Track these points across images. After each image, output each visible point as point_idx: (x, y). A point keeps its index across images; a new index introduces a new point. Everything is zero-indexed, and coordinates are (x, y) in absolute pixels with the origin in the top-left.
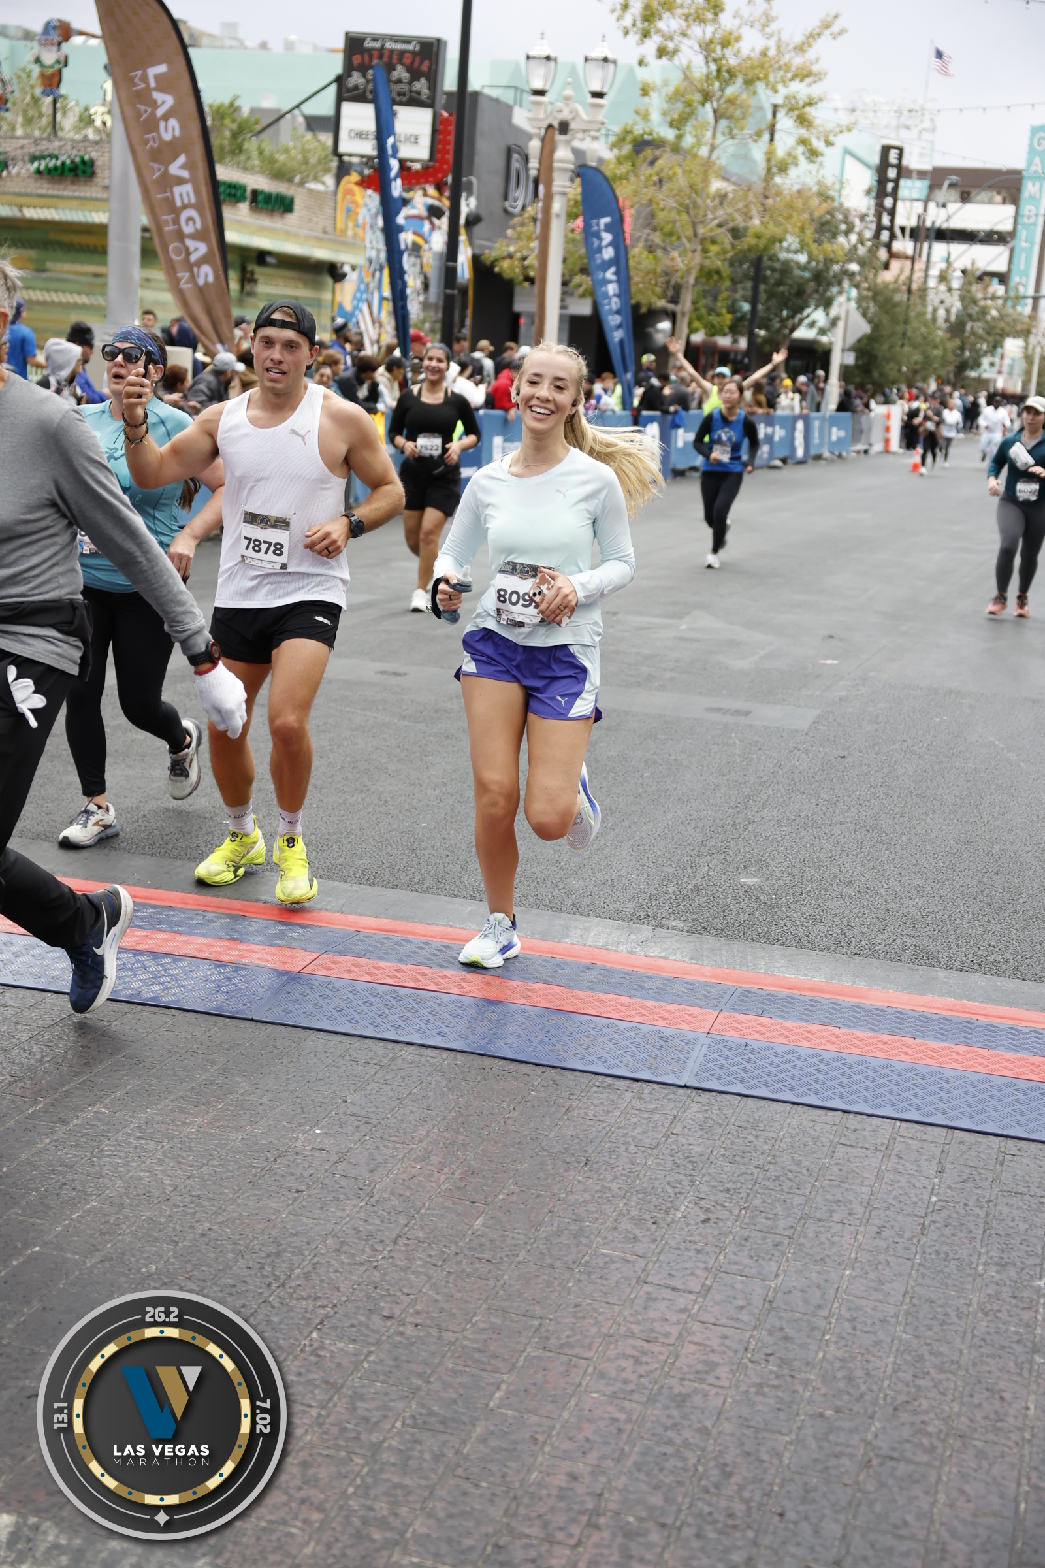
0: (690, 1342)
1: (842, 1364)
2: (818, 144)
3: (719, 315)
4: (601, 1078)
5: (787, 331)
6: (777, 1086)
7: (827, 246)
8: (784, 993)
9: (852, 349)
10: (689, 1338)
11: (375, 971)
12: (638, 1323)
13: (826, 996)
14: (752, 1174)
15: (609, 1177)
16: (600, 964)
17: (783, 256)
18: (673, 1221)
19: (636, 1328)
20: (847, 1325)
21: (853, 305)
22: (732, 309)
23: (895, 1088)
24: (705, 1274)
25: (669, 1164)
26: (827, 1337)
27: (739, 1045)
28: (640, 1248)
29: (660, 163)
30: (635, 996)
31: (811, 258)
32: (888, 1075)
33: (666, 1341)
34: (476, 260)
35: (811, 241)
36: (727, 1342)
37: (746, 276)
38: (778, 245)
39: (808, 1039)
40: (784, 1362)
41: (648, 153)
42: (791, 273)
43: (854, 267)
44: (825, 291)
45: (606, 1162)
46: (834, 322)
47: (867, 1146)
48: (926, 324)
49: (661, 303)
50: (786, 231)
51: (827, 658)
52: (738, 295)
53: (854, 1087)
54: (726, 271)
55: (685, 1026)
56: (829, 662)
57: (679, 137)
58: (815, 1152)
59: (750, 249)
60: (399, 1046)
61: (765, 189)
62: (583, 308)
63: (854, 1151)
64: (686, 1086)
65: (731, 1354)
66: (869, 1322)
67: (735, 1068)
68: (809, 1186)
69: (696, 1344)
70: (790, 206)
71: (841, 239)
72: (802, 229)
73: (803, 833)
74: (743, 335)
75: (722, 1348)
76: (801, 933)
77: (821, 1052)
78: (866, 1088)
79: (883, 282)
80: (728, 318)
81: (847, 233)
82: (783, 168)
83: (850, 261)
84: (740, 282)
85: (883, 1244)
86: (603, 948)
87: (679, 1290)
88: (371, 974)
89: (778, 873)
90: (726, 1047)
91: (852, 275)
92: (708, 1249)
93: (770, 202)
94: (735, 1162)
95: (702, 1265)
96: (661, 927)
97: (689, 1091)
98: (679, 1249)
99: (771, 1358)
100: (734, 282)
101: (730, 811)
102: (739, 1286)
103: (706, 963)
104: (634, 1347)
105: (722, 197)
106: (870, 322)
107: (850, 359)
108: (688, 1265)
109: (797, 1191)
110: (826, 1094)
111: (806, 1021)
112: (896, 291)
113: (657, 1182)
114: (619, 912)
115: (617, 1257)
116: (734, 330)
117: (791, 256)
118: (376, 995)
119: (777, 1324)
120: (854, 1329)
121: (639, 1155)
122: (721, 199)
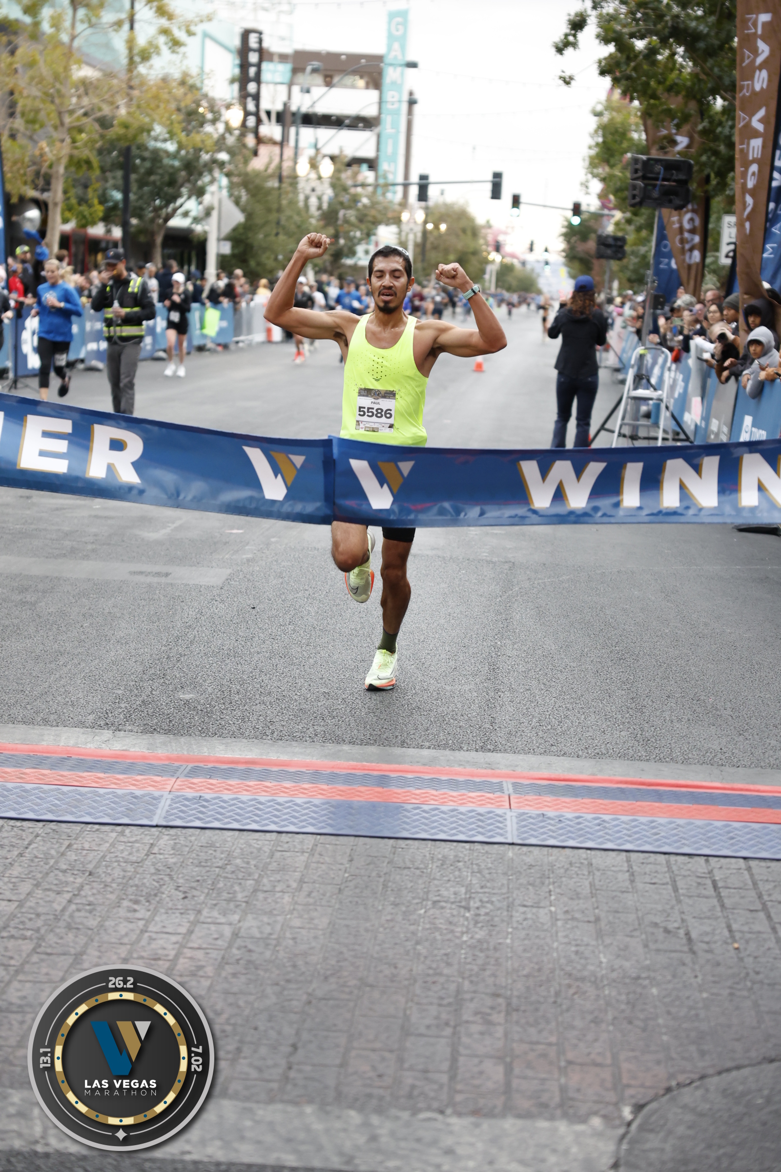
2: (180, 34)
3: (90, 204)
5: (161, 220)
7: (196, 136)
9: (227, 238)
17: (152, 145)
21: (225, 193)
22: (103, 199)
31: (181, 147)
35: (179, 131)
37: (115, 166)
38: (145, 134)
42: (161, 161)
43: (223, 156)
44: (196, 181)
46: (207, 211)
48: (298, 213)
49: (30, 192)
50: (153, 121)
52: (110, 183)
54: (95, 160)
57: (36, 23)
59: (118, 138)
61: (130, 79)
70: (155, 96)
71: (209, 129)
72: (169, 119)
74: (116, 223)
79: (254, 171)
80: (99, 208)
81: (213, 122)
82: (146, 57)
83: (219, 150)
84: (110, 171)
91: (222, 164)
93: (136, 93)
100: (104, 170)
105: (87, 84)
106: (243, 210)
107: (226, 248)
112: (267, 178)
116: (108, 219)
117: (159, 145)
122: (86, 86)
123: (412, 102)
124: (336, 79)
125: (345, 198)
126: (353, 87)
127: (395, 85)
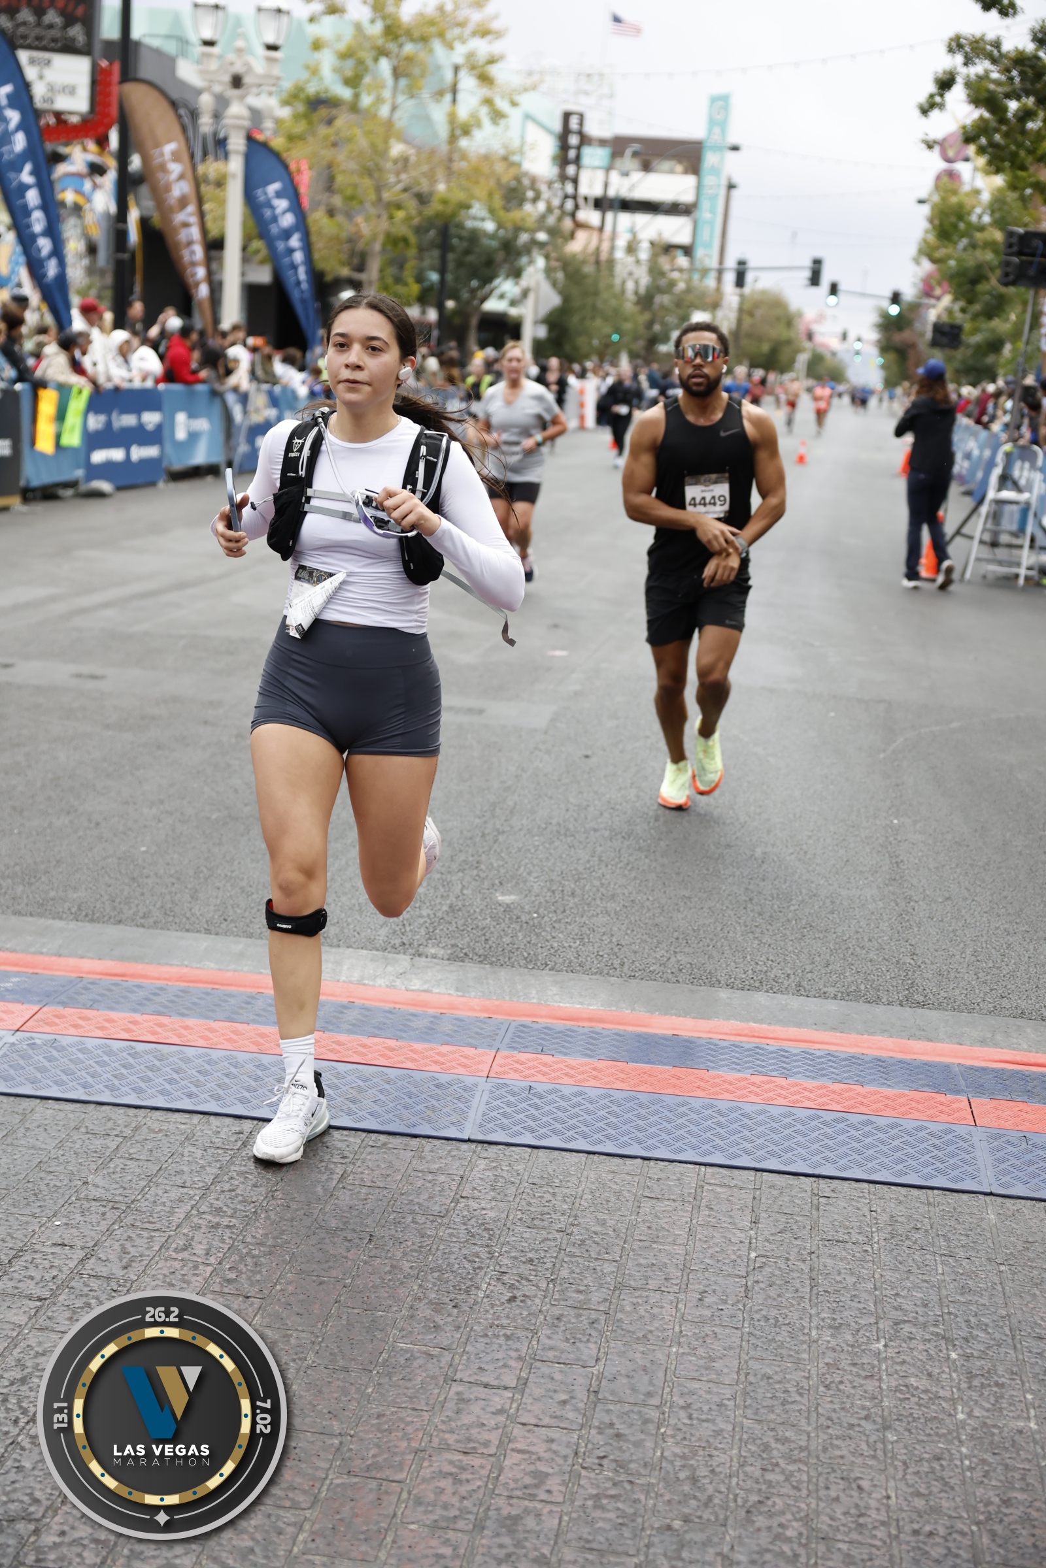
0: (513, 1450)
1: (683, 1462)
2: (502, 104)
3: (406, 284)
4: (374, 1136)
5: (476, 302)
6: (569, 1134)
7: (516, 215)
8: (559, 1025)
9: (543, 322)
10: (511, 1446)
11: (107, 1024)
12: (452, 1432)
13: (607, 1026)
14: (555, 1239)
15: (399, 1255)
16: (358, 1002)
17: (469, 224)
18: (476, 1303)
19: (451, 1439)
20: (682, 1414)
21: (542, 275)
22: (420, 279)
23: (695, 1128)
24: (519, 1365)
25: (463, 1235)
26: (662, 1430)
27: (523, 1089)
28: (444, 1339)
29: (339, 123)
30: (402, 1038)
31: (500, 226)
32: (685, 1115)
33: (485, 1451)
34: (144, 223)
35: (499, 208)
36: (554, 1447)
37: (432, 245)
38: (464, 212)
39: (596, 1078)
40: (621, 1465)
41: (323, 112)
42: (479, 242)
43: (542, 236)
44: (514, 261)
45: (392, 1237)
46: (525, 293)
47: (672, 1197)
48: (615, 296)
49: (345, 272)
50: (472, 197)
51: (555, 648)
52: (427, 263)
53: (652, 1130)
54: (413, 239)
55: (461, 1070)
56: (558, 653)
57: (357, 96)
58: (619, 1210)
59: (438, 215)
60: (142, 1112)
61: (449, 152)
62: (263, 276)
63: (661, 1206)
64: (469, 1140)
65: (560, 1461)
66: (706, 1408)
67: (521, 1116)
68: (618, 1250)
69: (519, 1451)
70: (477, 170)
71: (528, 207)
72: (490, 195)
73: (557, 843)
74: (432, 305)
75: (547, 1455)
76: (571, 955)
77: (611, 1092)
78: (664, 1130)
79: (571, 253)
80: (415, 289)
81: (535, 200)
82: (466, 131)
83: (539, 229)
84: (428, 250)
85: (707, 1313)
86: (360, 983)
87: (493, 1387)
88: (102, 1028)
89: (536, 889)
90: (509, 1092)
91: (541, 245)
92: (520, 1333)
93: (456, 165)
94: (535, 1227)
95: (514, 1354)
96: (420, 955)
97: (473, 1146)
98: (486, 1335)
99: (605, 1462)
100: (421, 249)
101: (477, 821)
102: (558, 1376)
103: (473, 994)
104: (451, 1462)
105: (404, 161)
106: (561, 292)
107: (542, 332)
108: (500, 1355)
109: (606, 1256)
110: (623, 1139)
111: (591, 1056)
112: (584, 262)
113: (453, 1257)
114: (371, 941)
115: (419, 1351)
116: (423, 300)
117: (478, 224)
118: (110, 1052)
119: (607, 1420)
120: (690, 1417)
121: (429, 1225)
122: (404, 162)
123: (731, 187)
124: (655, 163)
125: (662, 282)
126: (672, 172)
127: (716, 171)
